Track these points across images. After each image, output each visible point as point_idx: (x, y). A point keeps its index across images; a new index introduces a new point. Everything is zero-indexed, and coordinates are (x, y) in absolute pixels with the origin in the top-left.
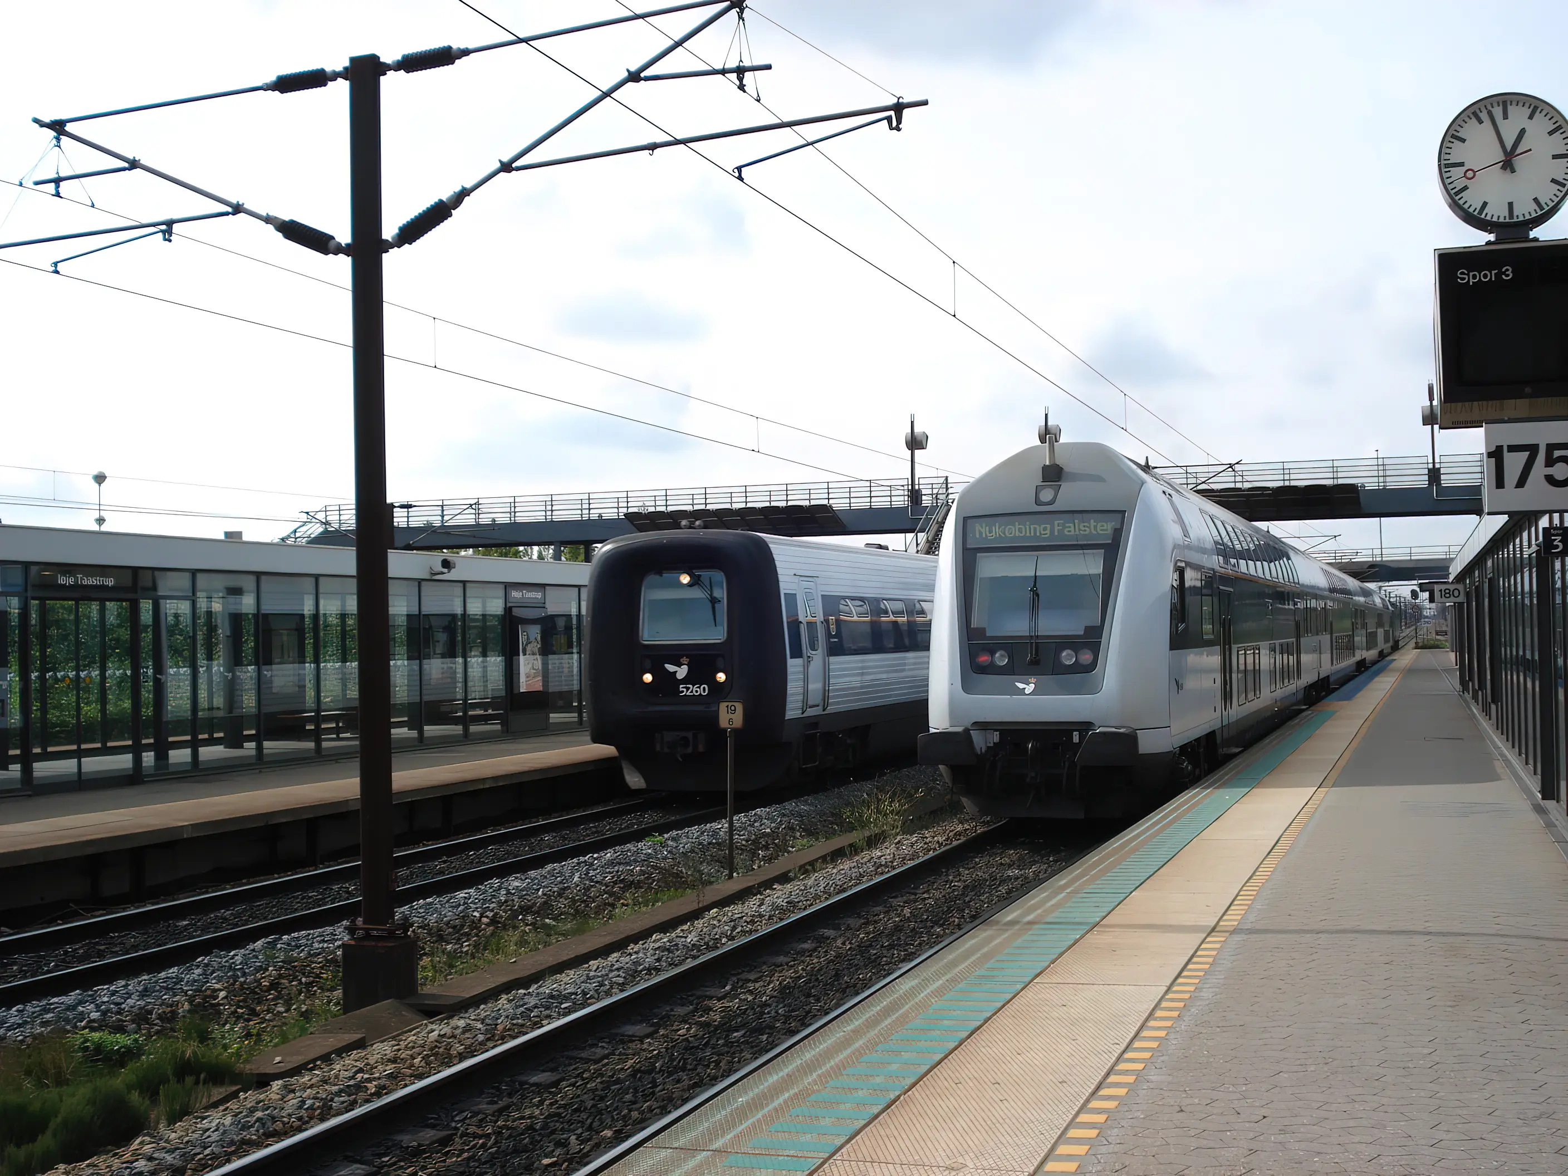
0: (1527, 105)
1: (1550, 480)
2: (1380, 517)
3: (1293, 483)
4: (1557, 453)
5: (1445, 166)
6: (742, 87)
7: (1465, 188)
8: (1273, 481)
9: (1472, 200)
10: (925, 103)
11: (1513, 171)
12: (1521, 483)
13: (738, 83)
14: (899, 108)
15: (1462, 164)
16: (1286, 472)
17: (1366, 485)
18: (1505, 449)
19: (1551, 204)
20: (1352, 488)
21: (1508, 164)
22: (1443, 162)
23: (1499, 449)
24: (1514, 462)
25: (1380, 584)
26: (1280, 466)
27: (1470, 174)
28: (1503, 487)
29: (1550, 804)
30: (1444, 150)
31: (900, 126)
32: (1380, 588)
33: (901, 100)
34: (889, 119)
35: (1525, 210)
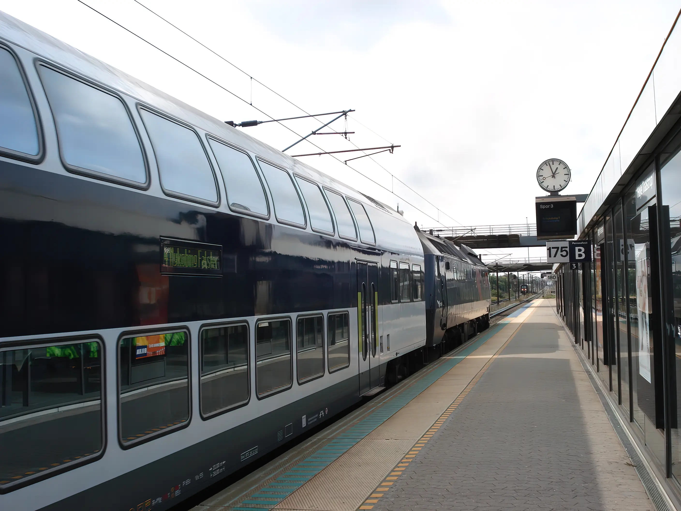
0: (558, 161)
1: (562, 255)
2: (528, 247)
3: (494, 234)
4: (563, 249)
5: (538, 176)
6: (346, 138)
7: (543, 182)
8: (486, 233)
9: (545, 185)
10: (400, 146)
11: (555, 178)
12: (555, 256)
13: (345, 137)
14: (392, 147)
15: (542, 176)
16: (491, 229)
17: (522, 234)
18: (551, 248)
19: (564, 186)
20: (516, 236)
21: (553, 176)
22: (538, 175)
23: (550, 248)
24: (553, 251)
25: (529, 272)
26: (489, 227)
27: (544, 178)
28: (551, 257)
29: (577, 345)
30: (538, 172)
31: (393, 152)
32: (528, 273)
33: (393, 145)
34: (390, 150)
35: (557, 187)
